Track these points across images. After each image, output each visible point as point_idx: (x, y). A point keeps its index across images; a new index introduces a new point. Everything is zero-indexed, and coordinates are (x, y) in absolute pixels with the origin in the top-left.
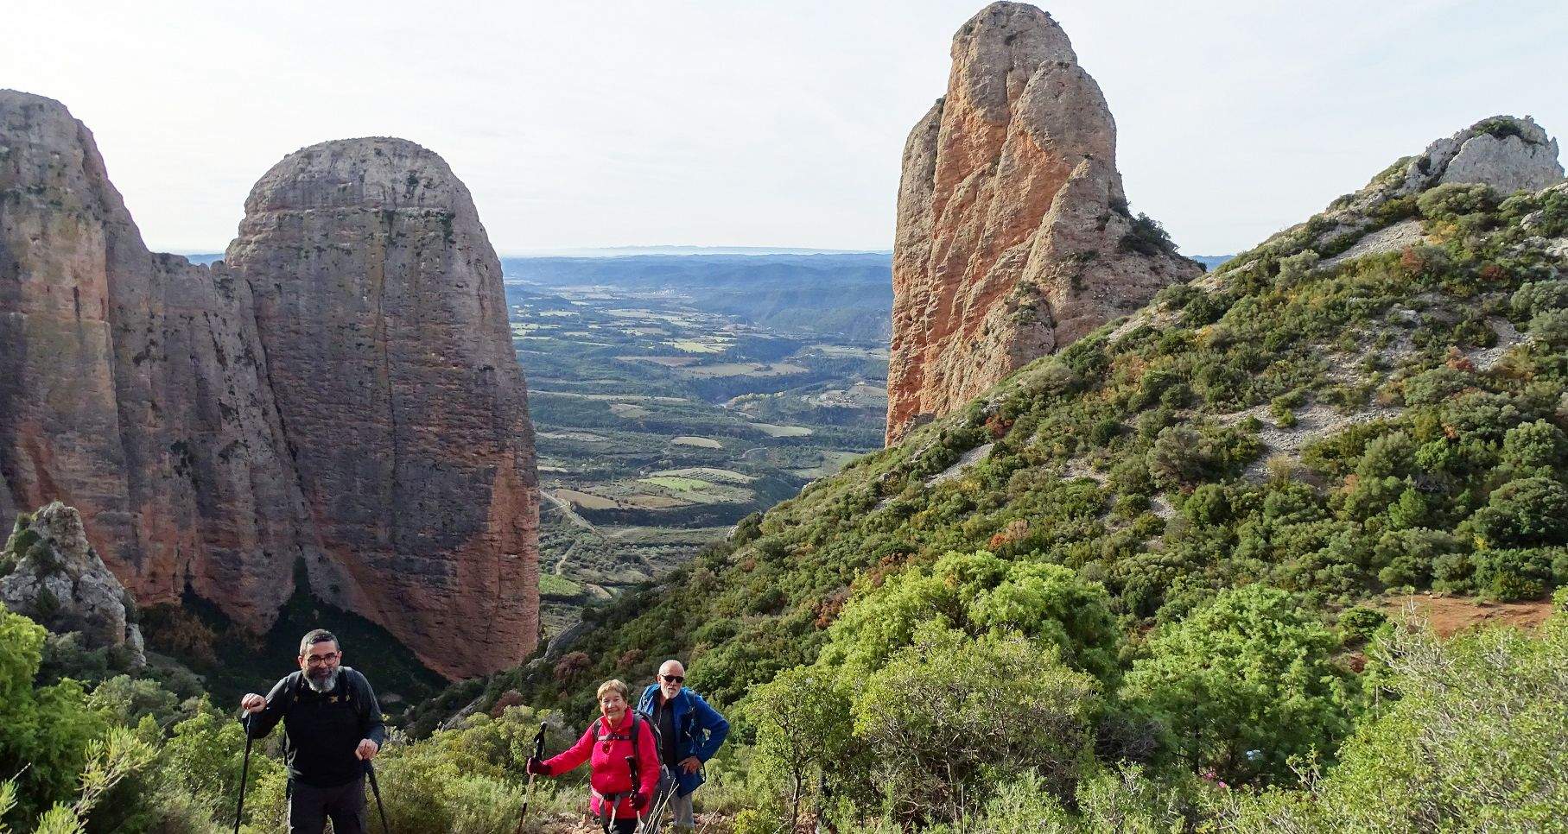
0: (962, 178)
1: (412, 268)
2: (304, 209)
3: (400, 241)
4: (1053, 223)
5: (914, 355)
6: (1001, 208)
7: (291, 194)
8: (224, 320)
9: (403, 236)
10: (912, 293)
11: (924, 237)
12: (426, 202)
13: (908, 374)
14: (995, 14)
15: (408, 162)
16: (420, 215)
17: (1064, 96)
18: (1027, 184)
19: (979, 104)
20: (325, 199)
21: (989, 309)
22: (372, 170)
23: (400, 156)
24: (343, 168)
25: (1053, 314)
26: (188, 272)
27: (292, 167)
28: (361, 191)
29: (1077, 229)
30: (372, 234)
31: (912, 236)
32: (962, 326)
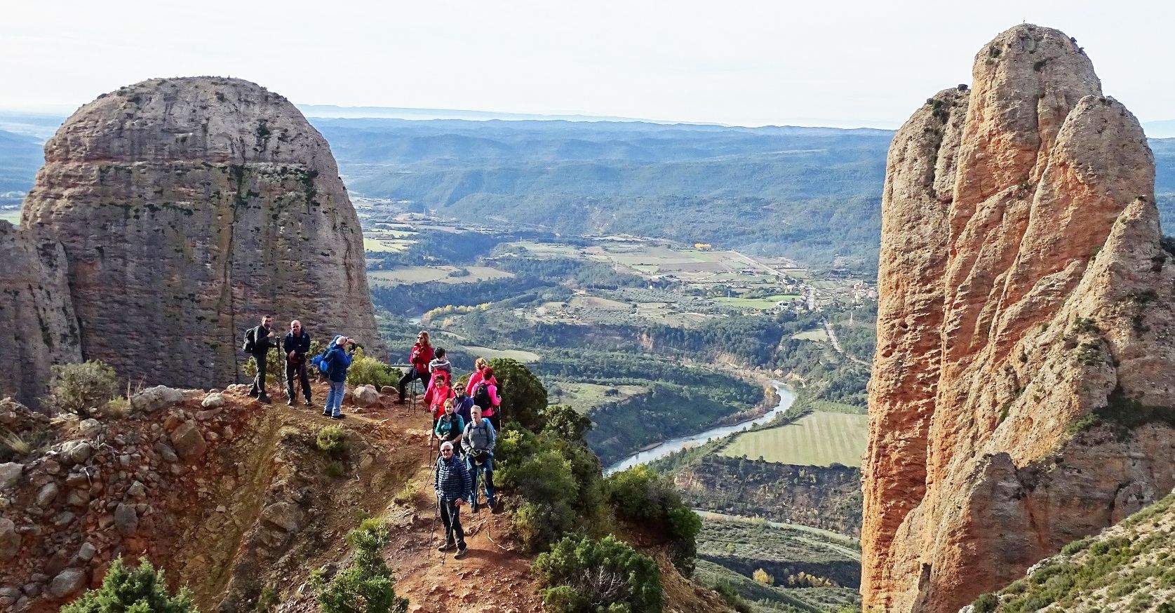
0: (984, 198)
1: (267, 233)
2: (133, 161)
3: (253, 202)
4: (1110, 263)
5: (911, 364)
6: (1039, 236)
7: (116, 144)
8: (48, 293)
9: (256, 195)
10: (908, 300)
11: (924, 245)
12: (282, 156)
13: (903, 383)
14: (1023, 39)
15: (257, 110)
16: (275, 172)
17: (1107, 132)
18: (1068, 213)
19: (1009, 128)
20: (159, 149)
21: (1024, 335)
22: (216, 119)
23: (247, 103)
24: (181, 114)
25: (1116, 352)
26: (13, 240)
27: (116, 111)
28: (205, 143)
29: (1134, 270)
30: (218, 193)
31: (909, 242)
32: (989, 346)
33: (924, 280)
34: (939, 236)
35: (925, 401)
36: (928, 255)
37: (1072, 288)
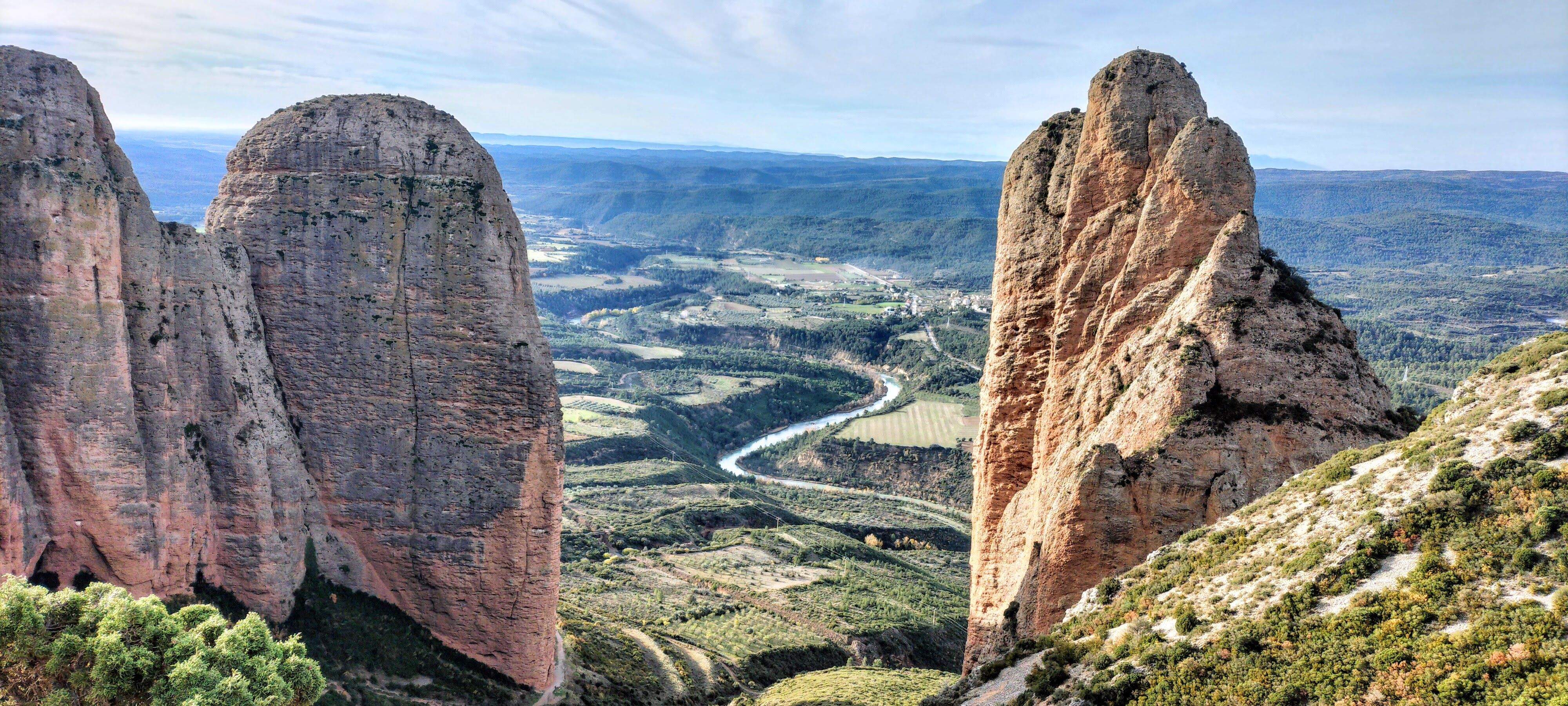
0: (1095, 212)
1: (438, 240)
2: (309, 171)
3: (423, 211)
4: (1213, 272)
5: (1021, 362)
6: (1145, 247)
7: (293, 155)
8: (232, 293)
9: (426, 205)
10: (1021, 304)
11: (1036, 255)
12: (450, 170)
13: (1014, 379)
14: (1137, 64)
15: (425, 126)
16: (443, 183)
17: (1213, 151)
18: (1173, 227)
19: (1121, 147)
20: (334, 161)
21: (1128, 337)
22: (387, 134)
23: (416, 119)
24: (353, 129)
25: (1216, 354)
26: (197, 243)
27: (292, 125)
28: (377, 157)
29: (1234, 278)
30: (390, 202)
31: (1022, 253)
32: (1095, 347)
33: (1035, 287)
34: (1051, 248)
35: (1033, 395)
36: (1039, 265)
37: (1175, 294)
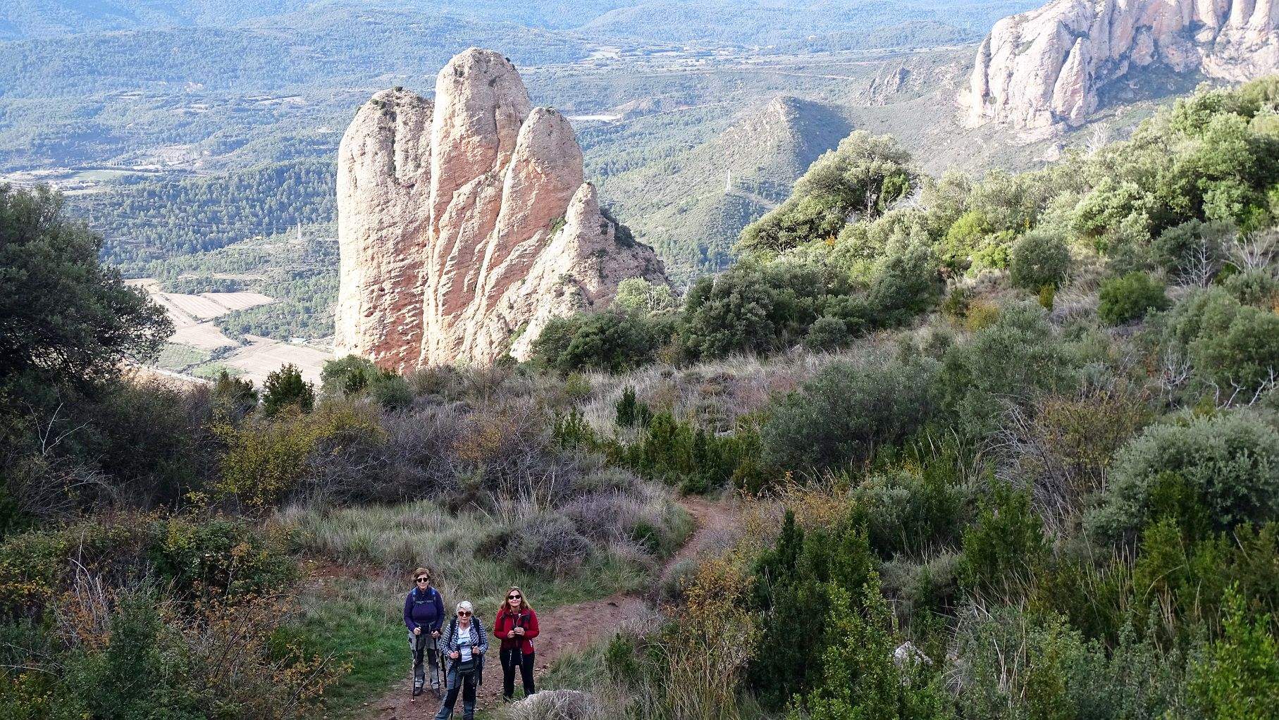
0: (458, 186)
4: (576, 233)
5: (392, 320)
6: (511, 214)
10: (384, 268)
11: (395, 223)
14: (478, 63)
18: (532, 197)
19: (477, 132)
21: (508, 289)
25: (590, 295)
29: (591, 235)
31: (381, 222)
32: (477, 301)
33: (397, 252)
34: (407, 215)
35: (404, 348)
36: (399, 232)
37: (540, 250)
